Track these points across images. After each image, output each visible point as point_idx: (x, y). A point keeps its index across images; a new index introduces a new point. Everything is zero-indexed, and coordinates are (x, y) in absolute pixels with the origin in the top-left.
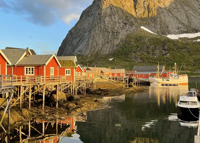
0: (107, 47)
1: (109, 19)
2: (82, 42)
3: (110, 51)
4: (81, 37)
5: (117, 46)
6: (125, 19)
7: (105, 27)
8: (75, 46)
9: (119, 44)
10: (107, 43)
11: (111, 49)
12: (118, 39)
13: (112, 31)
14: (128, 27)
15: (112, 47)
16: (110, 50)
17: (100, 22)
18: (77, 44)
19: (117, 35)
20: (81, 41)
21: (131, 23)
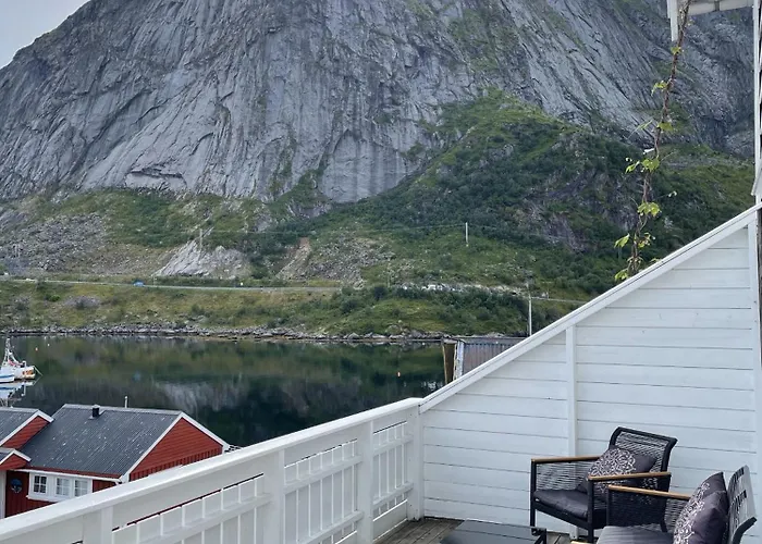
0: (356, 161)
1: (346, 13)
2: (140, 123)
3: (379, 182)
4: (133, 93)
5: (411, 156)
6: (419, 27)
7: (331, 51)
8: (90, 139)
9: (418, 148)
10: (350, 139)
11: (380, 173)
12: (405, 121)
13: (371, 78)
14: (436, 71)
15: (385, 162)
16: (373, 179)
17: (296, 19)
18: (105, 127)
19: (394, 103)
20: (132, 115)
21: (449, 53)
